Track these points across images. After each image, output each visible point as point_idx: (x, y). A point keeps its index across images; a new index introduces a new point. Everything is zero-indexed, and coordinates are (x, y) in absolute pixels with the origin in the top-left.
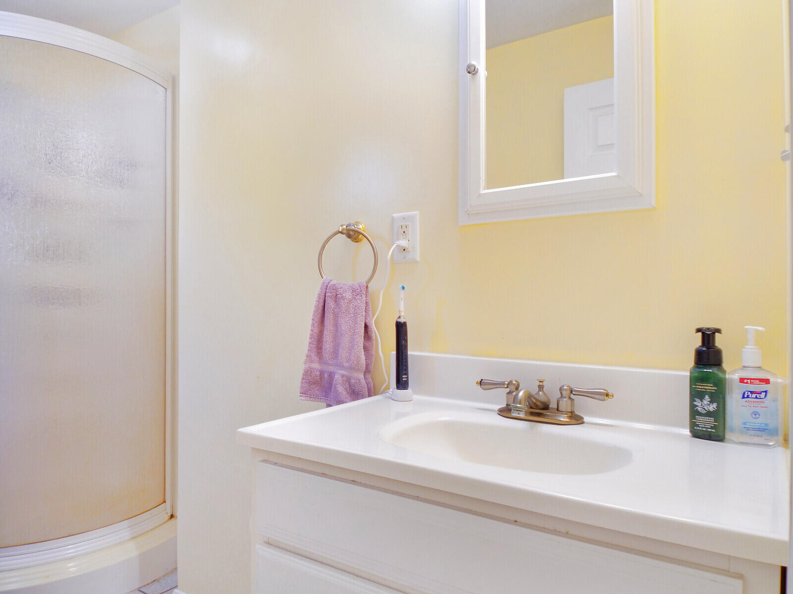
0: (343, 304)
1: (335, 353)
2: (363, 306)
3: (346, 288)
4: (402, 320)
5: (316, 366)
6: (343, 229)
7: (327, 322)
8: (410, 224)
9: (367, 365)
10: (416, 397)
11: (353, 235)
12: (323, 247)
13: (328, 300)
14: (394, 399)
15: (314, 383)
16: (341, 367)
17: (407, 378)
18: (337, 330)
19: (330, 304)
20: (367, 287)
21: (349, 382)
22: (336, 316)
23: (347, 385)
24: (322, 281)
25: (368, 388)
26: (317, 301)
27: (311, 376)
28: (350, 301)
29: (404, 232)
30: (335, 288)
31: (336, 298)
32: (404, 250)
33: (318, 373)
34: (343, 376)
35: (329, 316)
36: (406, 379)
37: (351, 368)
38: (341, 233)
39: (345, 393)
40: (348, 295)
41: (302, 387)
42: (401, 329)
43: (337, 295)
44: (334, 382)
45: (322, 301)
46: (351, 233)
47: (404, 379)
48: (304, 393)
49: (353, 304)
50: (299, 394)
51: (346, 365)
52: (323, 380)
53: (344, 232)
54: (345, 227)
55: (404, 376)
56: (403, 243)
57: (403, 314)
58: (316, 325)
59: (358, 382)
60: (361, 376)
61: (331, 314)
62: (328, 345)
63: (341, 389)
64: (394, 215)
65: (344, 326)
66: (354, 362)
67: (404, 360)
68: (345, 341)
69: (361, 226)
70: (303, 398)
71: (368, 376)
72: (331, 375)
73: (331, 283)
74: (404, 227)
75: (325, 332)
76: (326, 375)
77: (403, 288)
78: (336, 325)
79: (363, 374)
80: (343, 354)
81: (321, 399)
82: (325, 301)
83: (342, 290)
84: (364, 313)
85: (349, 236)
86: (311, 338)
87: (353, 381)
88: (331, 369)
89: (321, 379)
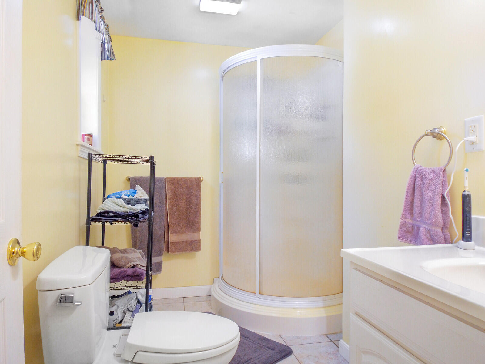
0: (426, 182)
1: (421, 214)
2: (440, 183)
3: (429, 171)
4: (466, 193)
5: (409, 221)
6: (428, 133)
7: (416, 193)
8: (477, 125)
9: (444, 223)
10: (477, 248)
11: (437, 135)
12: (415, 145)
13: (417, 179)
14: (460, 247)
15: (408, 232)
16: (425, 223)
17: (471, 234)
18: (422, 199)
19: (418, 182)
20: (444, 170)
21: (430, 233)
22: (422, 189)
23: (428, 235)
24: (414, 167)
25: (445, 238)
26: (410, 180)
27: (406, 227)
28: (432, 180)
29: (473, 131)
30: (421, 171)
31: (422, 178)
32: (473, 143)
33: (410, 226)
34: (425, 229)
35: (417, 190)
36: (469, 235)
37: (432, 224)
38: (427, 135)
39: (426, 240)
40: (430, 176)
41: (399, 233)
42: (466, 199)
43: (423, 176)
44: (420, 232)
45: (413, 180)
46: (435, 134)
47: (467, 234)
48: (401, 237)
49: (434, 182)
50: (398, 238)
51: (427, 221)
52: (414, 230)
53: (429, 134)
54: (429, 131)
55: (467, 232)
56: (472, 138)
57: (467, 189)
58: (409, 195)
59: (436, 233)
60: (439, 230)
61: (419, 189)
62: (416, 209)
63: (423, 237)
64: (465, 119)
65: (427, 197)
66: (432, 220)
67: (468, 221)
68: (427, 206)
69: (443, 130)
70: (400, 240)
71: (445, 230)
72: (418, 228)
73: (419, 168)
74: (473, 127)
75: (415, 200)
76: (415, 228)
77: (467, 171)
78: (422, 195)
79: (441, 229)
80: (426, 214)
81: (412, 242)
82: (415, 180)
83: (426, 173)
84: (441, 188)
85: (434, 137)
86: (405, 203)
87: (432, 233)
88: (419, 224)
89: (412, 230)
